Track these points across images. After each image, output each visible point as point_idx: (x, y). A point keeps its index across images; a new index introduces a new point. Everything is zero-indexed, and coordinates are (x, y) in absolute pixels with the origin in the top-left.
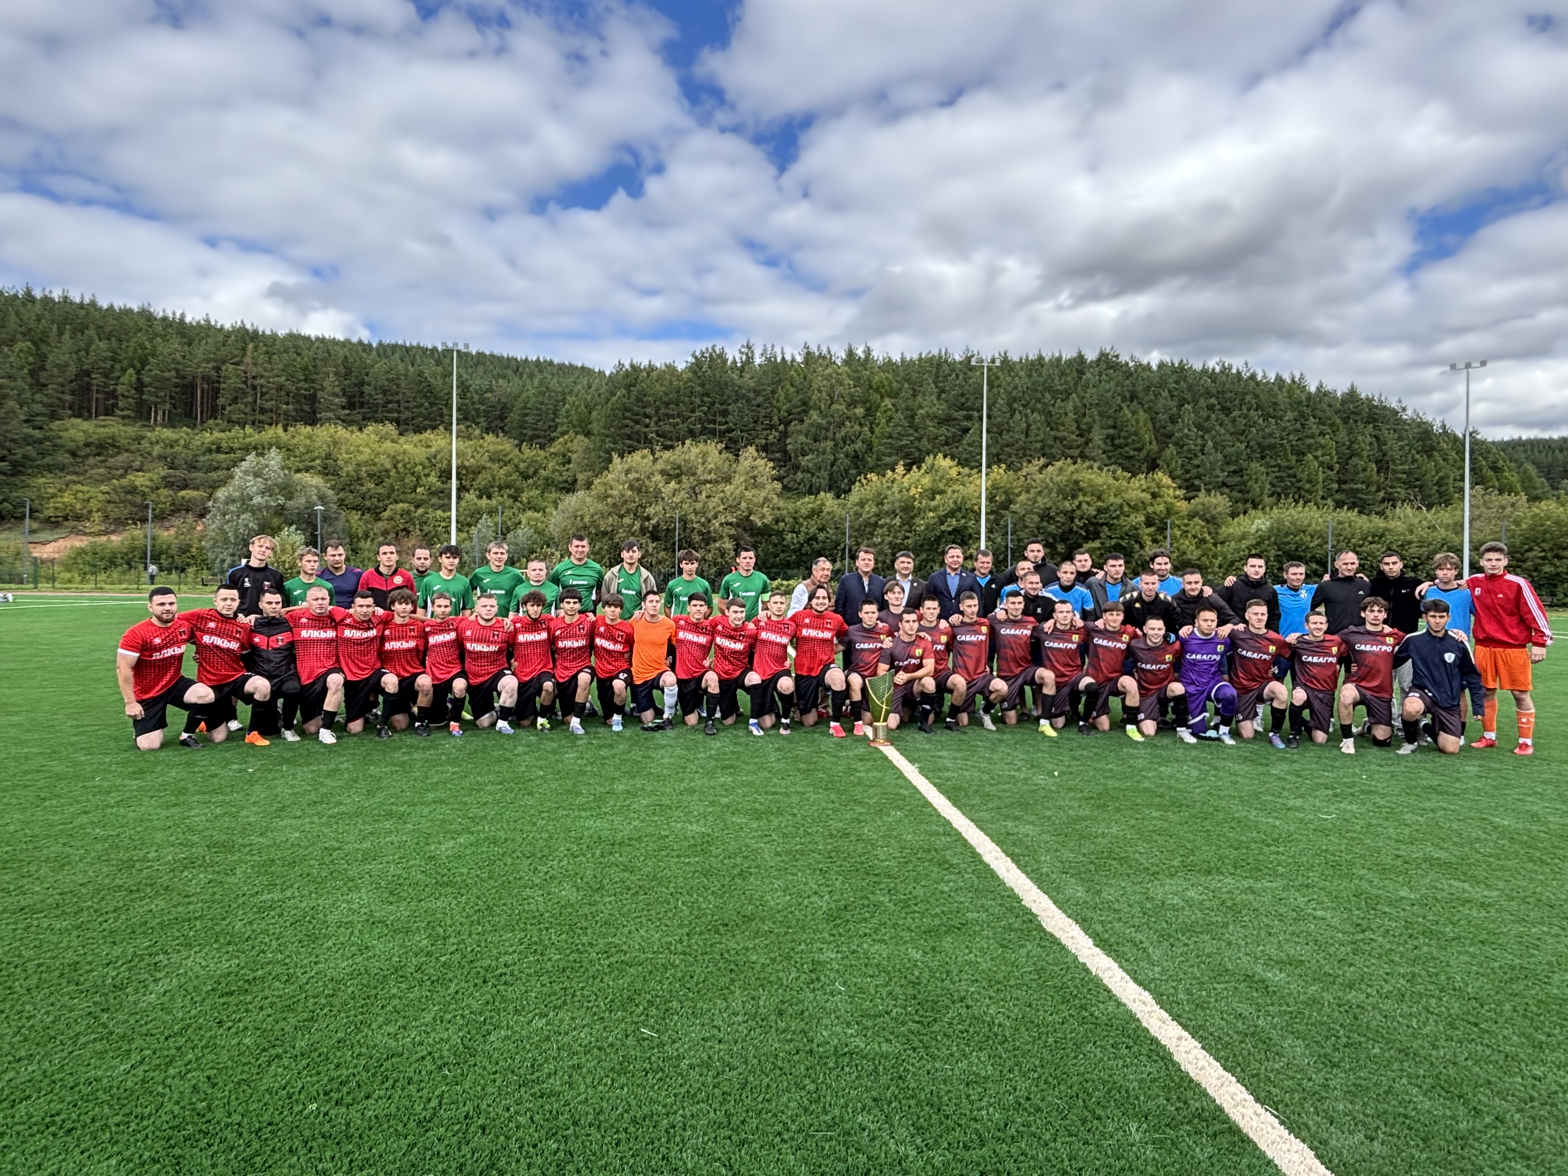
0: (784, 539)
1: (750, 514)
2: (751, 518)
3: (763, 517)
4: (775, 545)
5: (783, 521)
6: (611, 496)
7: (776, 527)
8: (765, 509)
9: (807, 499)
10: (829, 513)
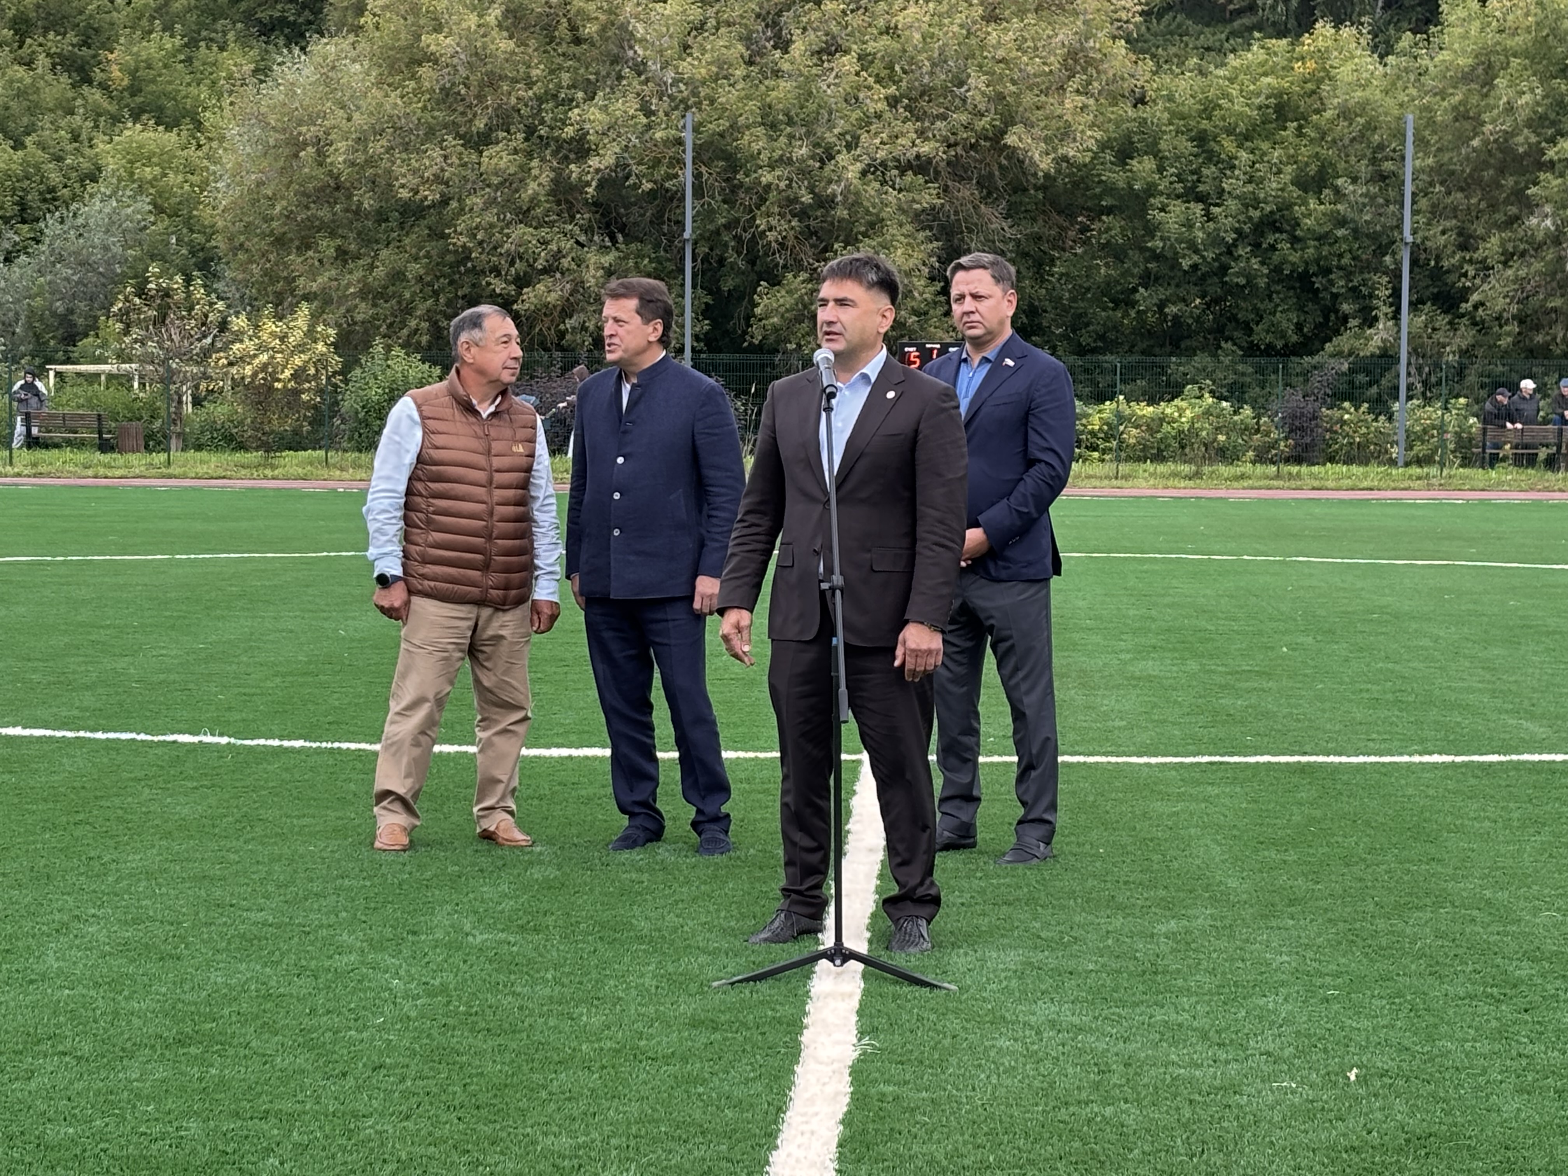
0: (1151, 230)
1: (1009, 121)
2: (1010, 139)
3: (1066, 133)
4: (1118, 254)
5: (1154, 151)
6: (433, 59)
7: (1117, 177)
8: (1072, 101)
9: (1255, 54)
10: (1346, 114)
